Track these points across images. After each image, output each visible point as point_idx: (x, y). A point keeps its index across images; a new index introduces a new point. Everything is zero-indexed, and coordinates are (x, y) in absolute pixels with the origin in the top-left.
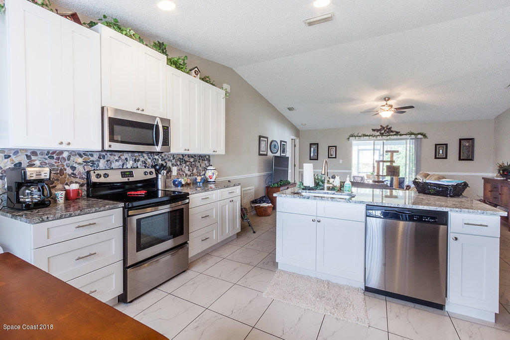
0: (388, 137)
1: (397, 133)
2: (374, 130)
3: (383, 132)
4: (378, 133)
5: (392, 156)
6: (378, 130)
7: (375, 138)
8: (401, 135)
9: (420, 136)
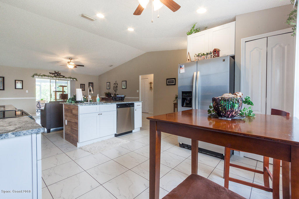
0: (60, 78)
1: (64, 77)
2: (50, 73)
3: (56, 75)
4: (53, 75)
5: (63, 89)
6: (53, 74)
7: (52, 78)
8: (66, 78)
9: (74, 80)
